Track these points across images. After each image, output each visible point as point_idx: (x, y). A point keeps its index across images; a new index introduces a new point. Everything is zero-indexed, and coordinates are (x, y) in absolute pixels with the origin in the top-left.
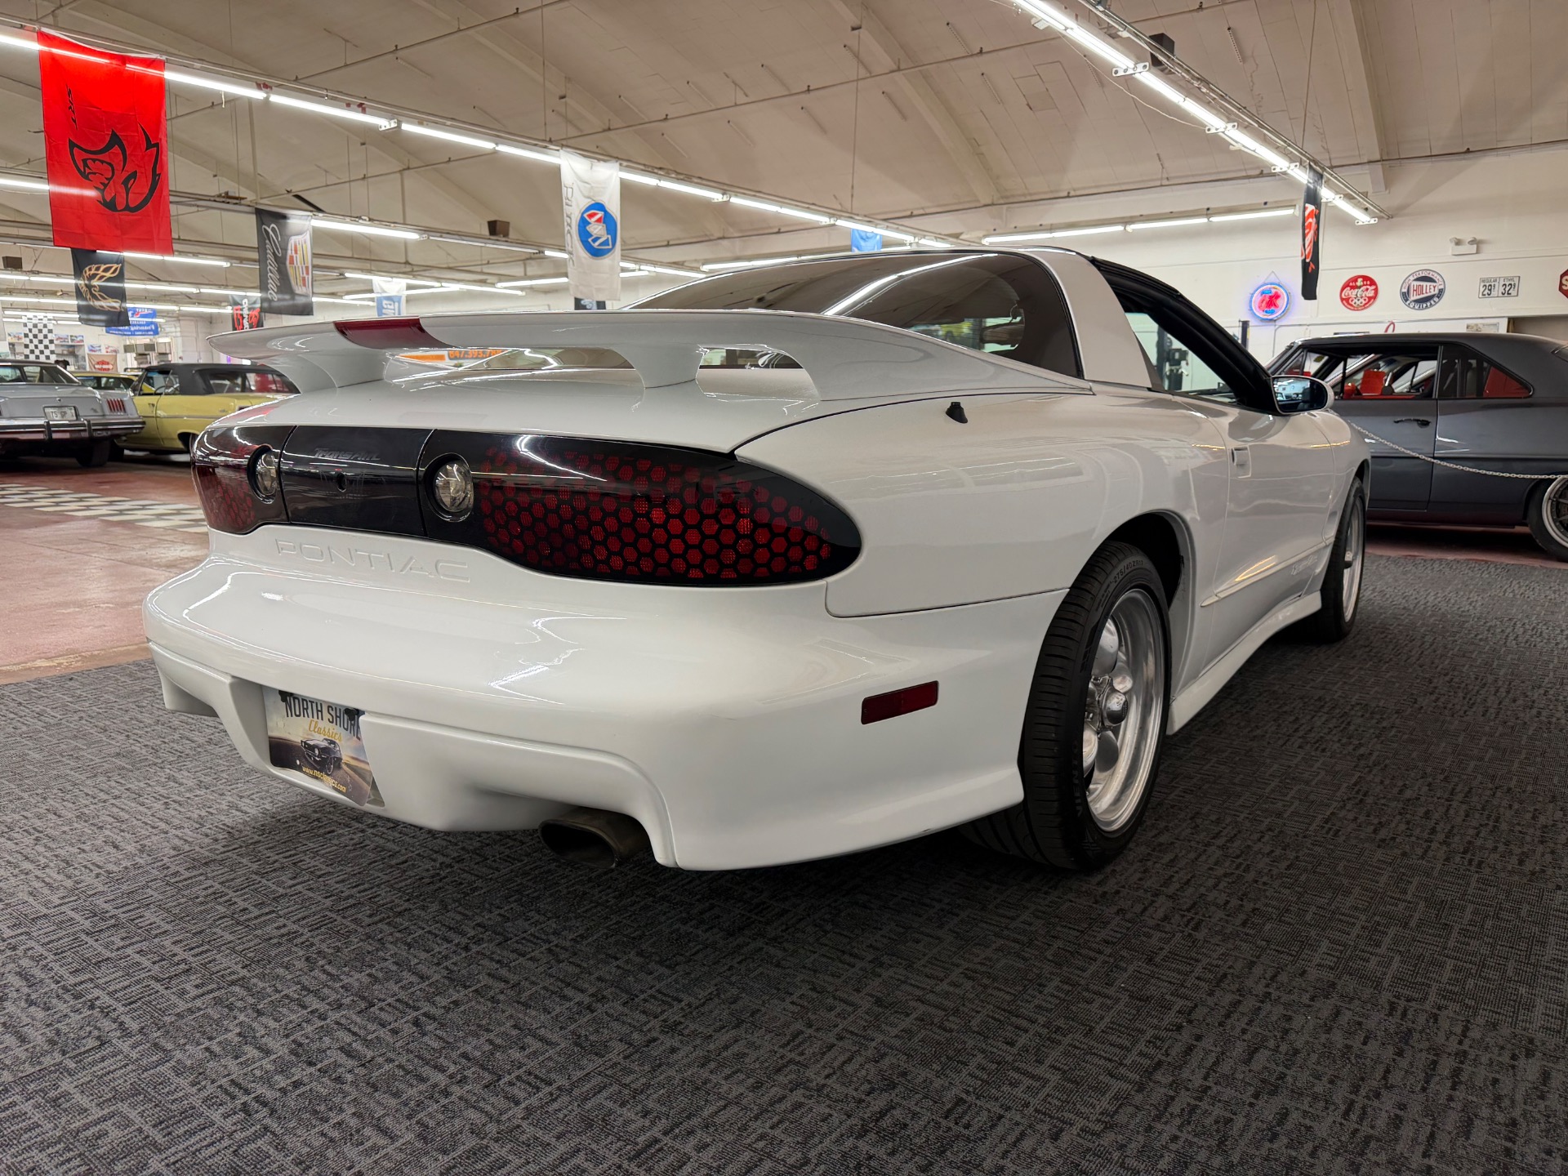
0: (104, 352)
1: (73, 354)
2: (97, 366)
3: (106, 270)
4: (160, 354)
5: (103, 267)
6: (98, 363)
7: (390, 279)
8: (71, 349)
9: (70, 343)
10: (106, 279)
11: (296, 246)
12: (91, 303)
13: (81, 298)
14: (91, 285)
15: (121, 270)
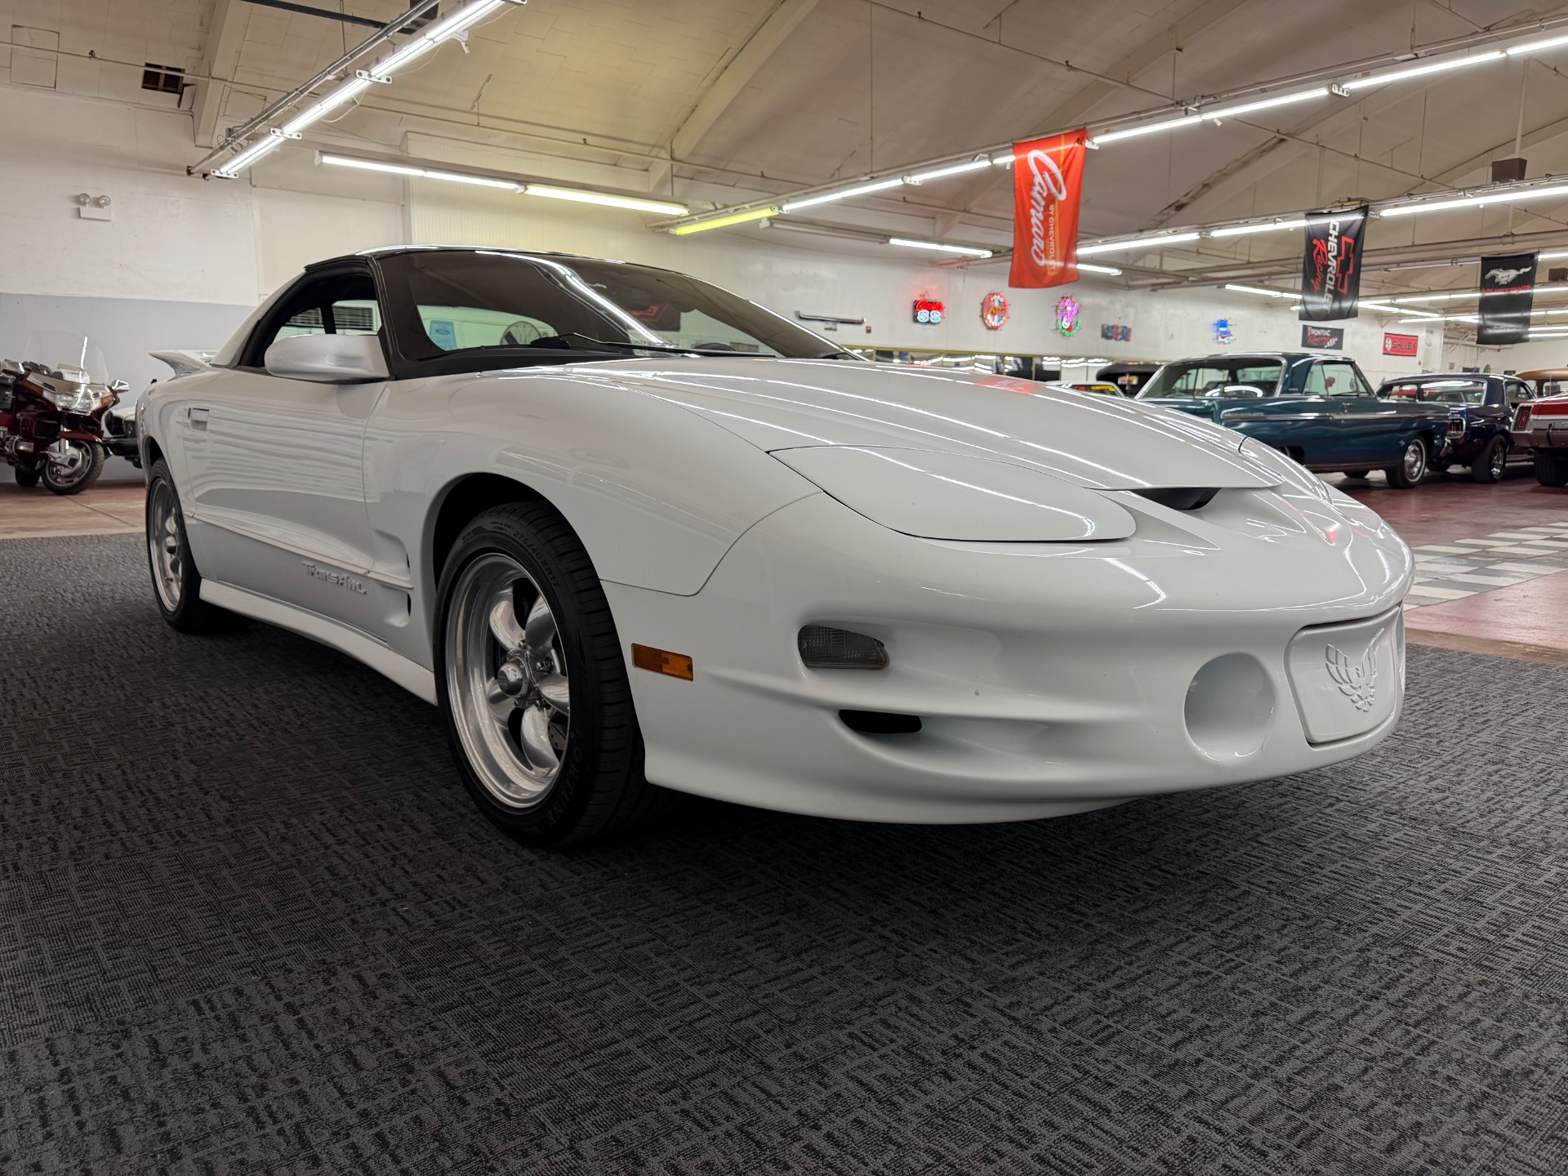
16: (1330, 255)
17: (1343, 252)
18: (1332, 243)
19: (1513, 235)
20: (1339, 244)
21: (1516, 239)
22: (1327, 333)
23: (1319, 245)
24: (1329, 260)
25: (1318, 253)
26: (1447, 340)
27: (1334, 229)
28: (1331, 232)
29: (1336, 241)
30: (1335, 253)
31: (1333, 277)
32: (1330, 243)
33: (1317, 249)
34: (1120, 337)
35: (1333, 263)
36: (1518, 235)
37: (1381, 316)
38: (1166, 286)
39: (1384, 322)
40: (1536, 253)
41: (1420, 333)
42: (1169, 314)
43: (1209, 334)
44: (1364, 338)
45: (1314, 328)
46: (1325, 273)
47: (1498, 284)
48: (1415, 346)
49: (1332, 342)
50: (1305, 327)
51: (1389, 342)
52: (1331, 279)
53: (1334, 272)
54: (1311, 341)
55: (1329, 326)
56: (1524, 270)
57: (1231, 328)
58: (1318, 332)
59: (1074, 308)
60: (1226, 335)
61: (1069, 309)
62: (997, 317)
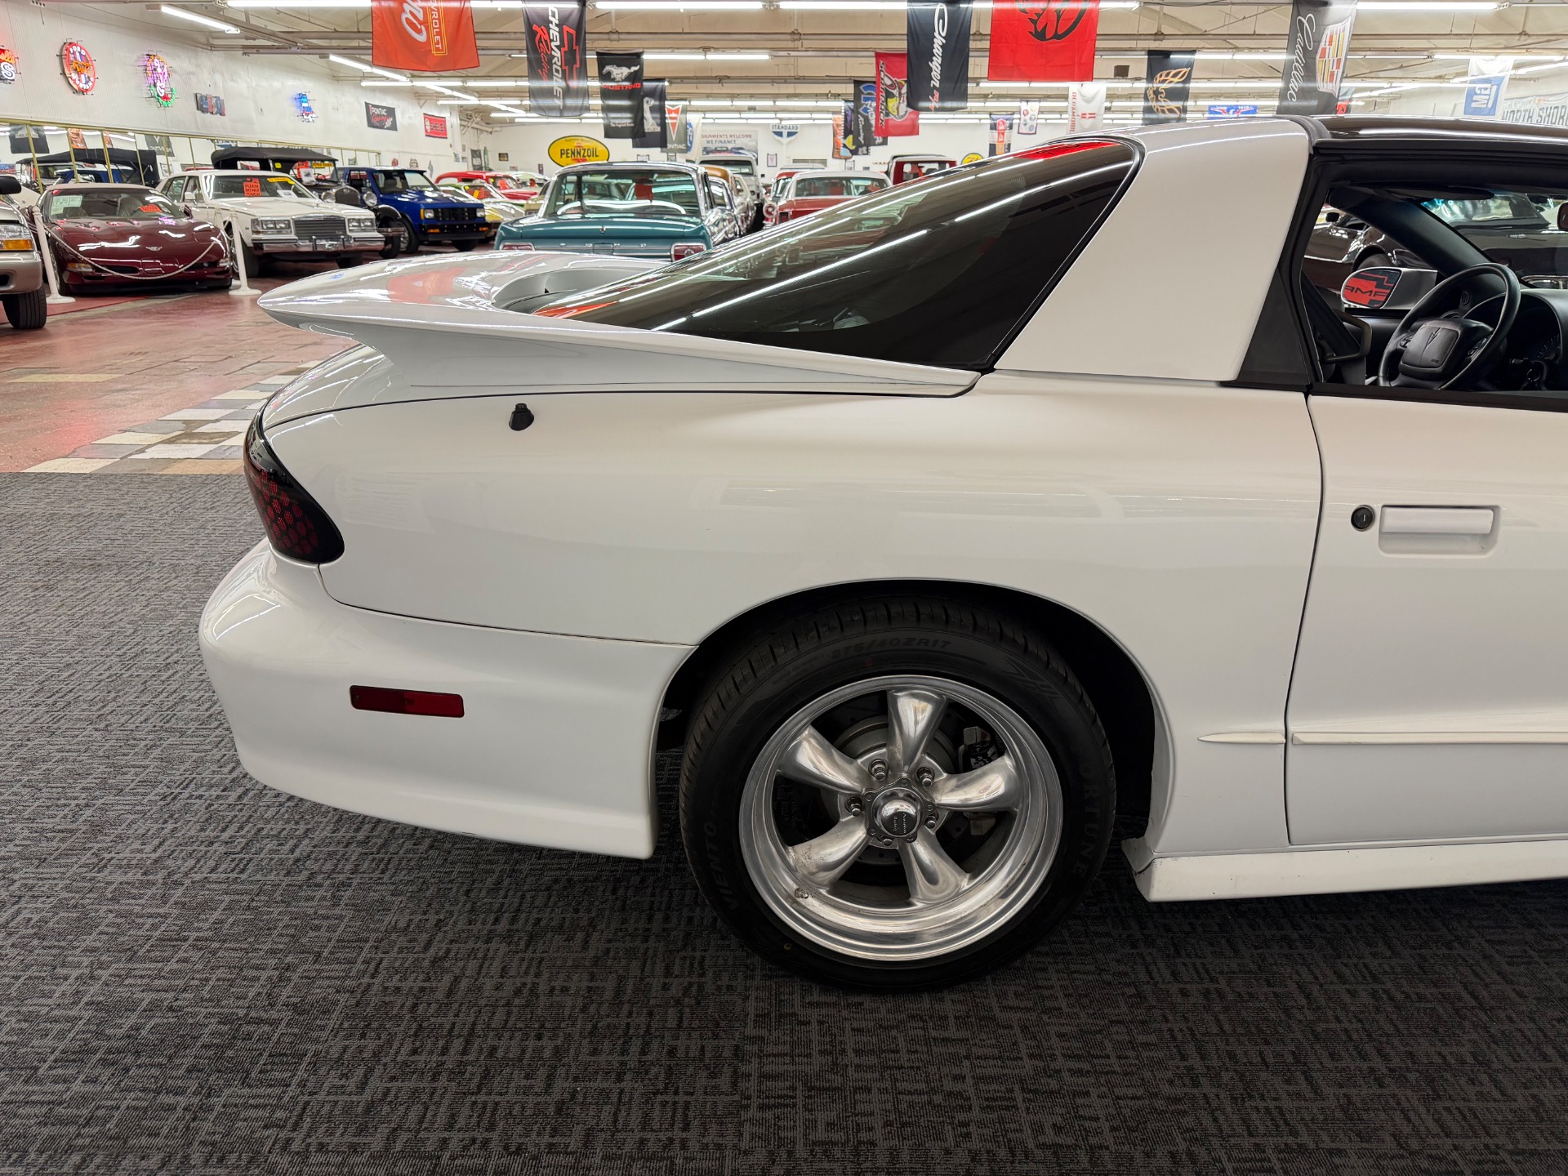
3: (1175, 76)
5: (1173, 72)
7: (1493, 57)
10: (1174, 83)
11: (1331, 37)
12: (1153, 104)
13: (1146, 98)
14: (1158, 88)
15: (1190, 72)
16: (553, 44)
17: (566, 43)
18: (554, 32)
19: (617, 32)
20: (561, 32)
21: (622, 36)
22: (384, 112)
23: (540, 32)
24: (552, 49)
25: (540, 41)
26: (464, 123)
27: (554, 16)
28: (551, 18)
29: (557, 29)
30: (558, 43)
31: (559, 68)
32: (551, 31)
33: (538, 36)
34: (215, 110)
35: (557, 54)
36: (622, 33)
37: (419, 96)
38: (261, 51)
39: (422, 102)
40: (642, 53)
41: (446, 115)
42: (254, 84)
43: (292, 109)
44: (410, 118)
45: (374, 106)
46: (550, 63)
47: (613, 80)
48: (445, 127)
49: (388, 123)
50: (367, 105)
51: (428, 123)
52: (557, 71)
53: (559, 64)
54: (374, 121)
55: (384, 105)
56: (634, 69)
57: (310, 104)
58: (377, 111)
59: (165, 70)
60: (308, 111)
61: (159, 70)
62: (83, 76)
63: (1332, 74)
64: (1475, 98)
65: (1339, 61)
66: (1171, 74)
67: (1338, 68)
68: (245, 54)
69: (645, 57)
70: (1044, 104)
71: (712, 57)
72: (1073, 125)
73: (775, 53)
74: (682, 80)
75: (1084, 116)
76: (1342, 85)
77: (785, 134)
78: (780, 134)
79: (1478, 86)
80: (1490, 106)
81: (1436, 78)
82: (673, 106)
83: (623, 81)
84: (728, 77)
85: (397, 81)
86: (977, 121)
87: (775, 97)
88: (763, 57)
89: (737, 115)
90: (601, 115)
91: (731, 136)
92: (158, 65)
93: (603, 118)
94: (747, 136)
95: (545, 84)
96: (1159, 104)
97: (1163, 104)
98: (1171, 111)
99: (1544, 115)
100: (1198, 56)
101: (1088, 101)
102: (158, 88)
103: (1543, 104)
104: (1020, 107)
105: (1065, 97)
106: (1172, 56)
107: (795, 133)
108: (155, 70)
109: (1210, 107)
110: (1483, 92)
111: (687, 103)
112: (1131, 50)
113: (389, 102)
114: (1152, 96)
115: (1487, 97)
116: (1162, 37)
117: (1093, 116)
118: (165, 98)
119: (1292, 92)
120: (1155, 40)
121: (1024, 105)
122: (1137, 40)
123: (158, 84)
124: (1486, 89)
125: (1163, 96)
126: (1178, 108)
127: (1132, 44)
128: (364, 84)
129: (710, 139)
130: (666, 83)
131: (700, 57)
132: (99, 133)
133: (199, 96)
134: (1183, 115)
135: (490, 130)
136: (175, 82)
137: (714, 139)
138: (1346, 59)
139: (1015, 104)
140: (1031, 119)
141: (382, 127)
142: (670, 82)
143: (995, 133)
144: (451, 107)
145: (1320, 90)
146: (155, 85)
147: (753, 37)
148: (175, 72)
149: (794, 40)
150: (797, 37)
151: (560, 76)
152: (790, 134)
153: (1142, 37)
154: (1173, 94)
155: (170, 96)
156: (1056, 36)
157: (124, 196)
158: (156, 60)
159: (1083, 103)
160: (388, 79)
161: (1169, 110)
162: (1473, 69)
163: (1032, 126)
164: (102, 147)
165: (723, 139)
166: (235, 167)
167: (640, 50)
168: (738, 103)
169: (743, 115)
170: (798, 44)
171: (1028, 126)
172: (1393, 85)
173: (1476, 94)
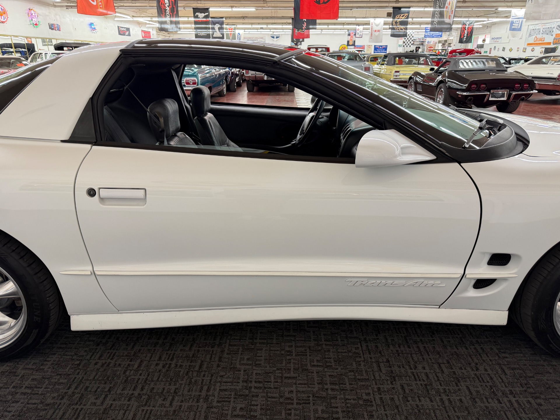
0: (432, 43)
1: (422, 44)
2: (428, 49)
3: (403, 16)
4: (449, 44)
5: (402, 15)
6: (429, 48)
8: (422, 43)
9: (422, 41)
10: (403, 19)
11: (450, 2)
12: (395, 27)
13: (392, 25)
14: (397, 21)
15: (408, 15)
16: (166, 5)
17: (171, 4)
18: (167, 1)
20: (169, 1)
21: (202, 2)
22: (125, 29)
24: (166, 7)
25: (162, 4)
26: (158, 33)
30: (168, 5)
33: (161, 2)
34: (57, 29)
35: (168, 8)
37: (139, 23)
38: (73, 7)
39: (141, 26)
40: (209, 8)
41: (150, 30)
42: (72, 19)
43: (88, 29)
44: (136, 31)
45: (121, 27)
46: (166, 12)
47: (199, 18)
48: (150, 35)
49: (127, 33)
50: (118, 27)
51: (143, 33)
52: (168, 15)
53: (169, 12)
54: (121, 33)
55: (125, 27)
56: (206, 14)
57: (95, 27)
58: (123, 29)
59: (36, 15)
60: (94, 29)
61: (33, 14)
62: (2, 17)
63: (450, 16)
64: (514, 24)
65: (452, 11)
66: (401, 16)
67: (452, 14)
68: (67, 8)
69: (210, 9)
70: (365, 26)
71: (234, 9)
72: (372, 34)
73: (257, 8)
74: (230, 18)
75: (375, 31)
76: (454, 19)
77: (275, 37)
78: (273, 37)
79: (515, 20)
80: (519, 27)
81: (505, 17)
82: (230, 27)
83: (202, 18)
84: (246, 17)
85: (127, 18)
86: (344, 33)
87: (267, 24)
88: (253, 9)
89: (256, 31)
90: (194, 30)
91: (256, 38)
92: (33, 13)
93: (195, 32)
94: (262, 38)
95: (163, 19)
96: (397, 27)
97: (399, 27)
98: (401, 29)
99: (544, 31)
100: (411, 9)
101: (377, 25)
102: (33, 21)
103: (544, 27)
104: (356, 28)
105: (369, 24)
106: (402, 9)
107: (279, 37)
108: (32, 14)
109: (426, 27)
110: (517, 22)
111: (235, 26)
112: (387, 7)
113: (127, 26)
114: (394, 24)
115: (518, 24)
116: (398, 2)
117: (379, 31)
118: (36, 24)
119: (435, 22)
120: (396, 3)
121: (357, 27)
122: (389, 3)
123: (33, 19)
124: (517, 21)
125: (398, 24)
126: (404, 28)
127: (387, 5)
128: (116, 19)
129: (248, 39)
130: (224, 19)
131: (230, 9)
132: (10, 37)
133: (50, 24)
134: (406, 31)
135: (169, 36)
136: (40, 19)
137: (250, 39)
138: (455, 10)
139: (354, 27)
140: (360, 32)
141: (124, 35)
142: (226, 19)
143: (350, 37)
144: (153, 28)
145: (446, 22)
146: (32, 20)
147: (249, 2)
148: (40, 15)
149: (264, 3)
150: (265, 2)
151: (169, 17)
152: (277, 37)
153: (391, 2)
154: (402, 23)
155: (38, 24)
156: (324, 3)
157: (12, 60)
158: (32, 11)
159: (375, 26)
160: (124, 18)
161: (400, 29)
162: (513, 14)
163: (360, 35)
164: (11, 43)
165: (253, 39)
166: (63, 50)
167: (208, 7)
168: (254, 26)
169: (258, 31)
170: (265, 5)
171: (359, 34)
172: (489, 20)
173: (514, 23)
